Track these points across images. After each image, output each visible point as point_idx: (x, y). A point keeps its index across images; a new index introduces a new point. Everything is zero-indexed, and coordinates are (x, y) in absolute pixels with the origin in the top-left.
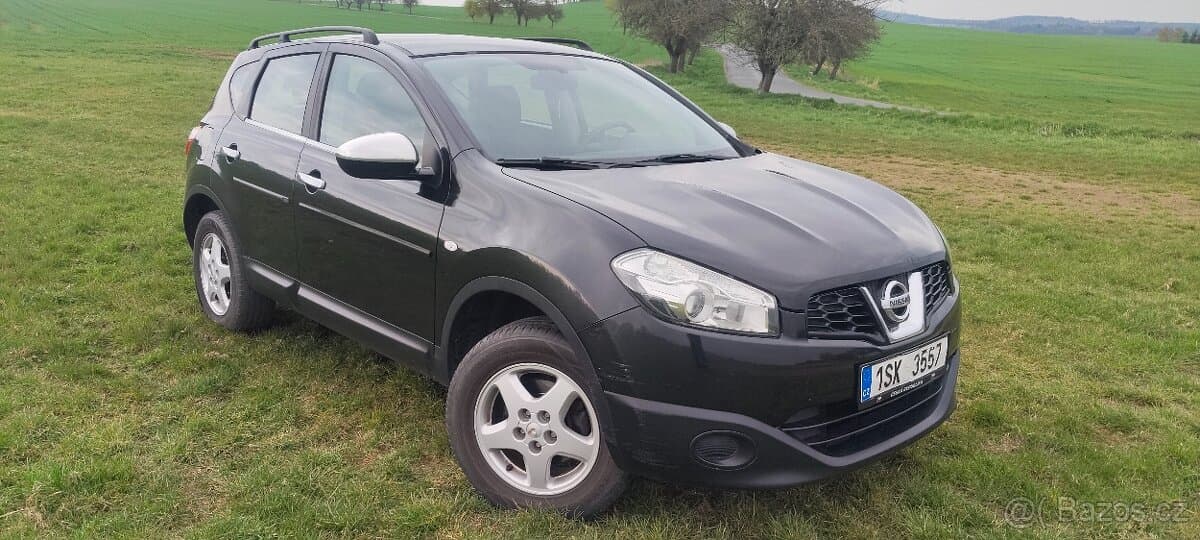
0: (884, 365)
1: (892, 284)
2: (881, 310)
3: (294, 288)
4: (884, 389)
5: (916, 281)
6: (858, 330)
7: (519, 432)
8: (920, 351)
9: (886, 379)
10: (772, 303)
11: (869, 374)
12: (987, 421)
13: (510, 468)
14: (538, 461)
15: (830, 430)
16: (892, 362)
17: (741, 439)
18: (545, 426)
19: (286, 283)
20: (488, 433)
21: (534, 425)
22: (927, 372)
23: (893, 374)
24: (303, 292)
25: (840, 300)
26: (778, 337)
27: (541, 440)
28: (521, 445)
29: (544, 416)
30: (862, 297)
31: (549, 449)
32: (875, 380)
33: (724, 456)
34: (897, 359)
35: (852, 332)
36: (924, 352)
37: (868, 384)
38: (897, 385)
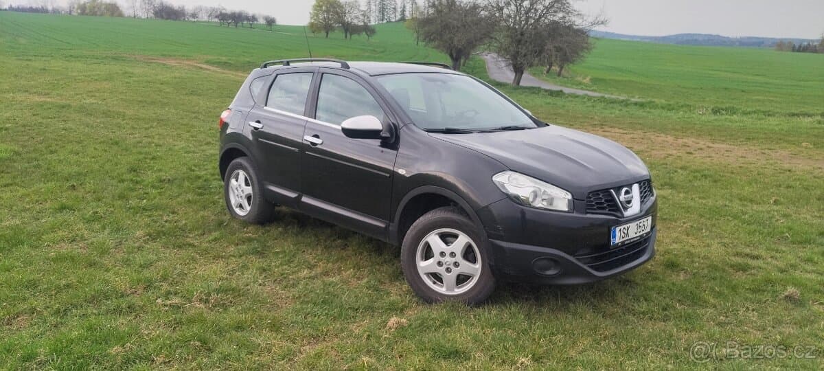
0: (622, 227)
1: (624, 189)
2: (621, 202)
3: (299, 198)
4: (622, 240)
5: (636, 188)
6: (609, 210)
7: (440, 264)
8: (638, 222)
9: (623, 234)
10: (569, 196)
11: (615, 232)
12: (672, 266)
13: (434, 283)
14: (450, 278)
15: (596, 259)
16: (625, 226)
17: (555, 261)
18: (454, 260)
19: (293, 195)
20: (423, 266)
21: (448, 259)
22: (642, 233)
23: (626, 232)
24: (305, 199)
25: (601, 196)
26: (573, 213)
27: (452, 267)
28: (441, 270)
29: (453, 255)
30: (611, 195)
31: (456, 271)
32: (618, 234)
33: (548, 269)
34: (628, 225)
35: (607, 211)
36: (640, 223)
37: (614, 237)
38: (627, 238)
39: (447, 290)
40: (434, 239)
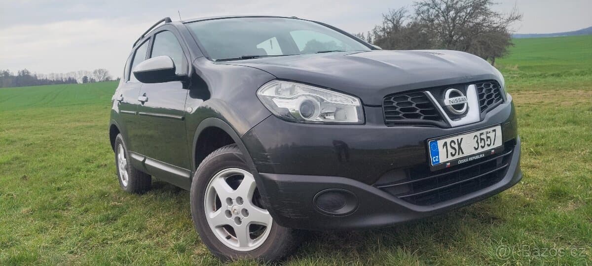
0: (448, 140)
1: (449, 92)
2: (445, 107)
3: (144, 160)
4: (451, 158)
5: (472, 90)
6: (425, 118)
7: (228, 213)
8: (478, 133)
9: (450, 150)
10: (357, 103)
11: (436, 147)
13: (228, 238)
14: (242, 229)
15: (416, 187)
16: (455, 139)
17: (347, 194)
18: (242, 207)
19: (141, 159)
20: (214, 217)
21: (236, 207)
22: (486, 148)
23: (456, 146)
24: (148, 162)
25: (409, 100)
26: (364, 124)
27: (241, 216)
28: (231, 221)
29: (240, 200)
30: (426, 98)
31: (246, 220)
32: (442, 151)
33: (340, 206)
34: (459, 137)
35: (421, 120)
36: (481, 134)
37: (437, 153)
38: (461, 156)
39: (241, 246)
40: (219, 184)
